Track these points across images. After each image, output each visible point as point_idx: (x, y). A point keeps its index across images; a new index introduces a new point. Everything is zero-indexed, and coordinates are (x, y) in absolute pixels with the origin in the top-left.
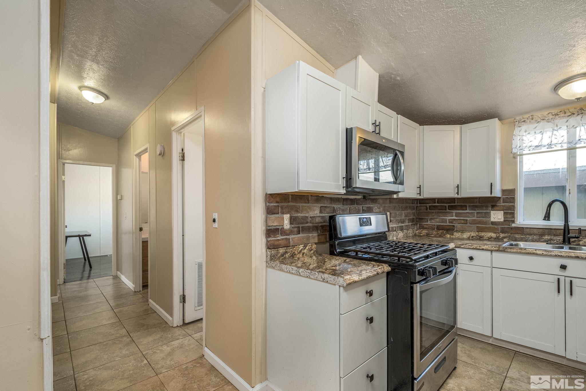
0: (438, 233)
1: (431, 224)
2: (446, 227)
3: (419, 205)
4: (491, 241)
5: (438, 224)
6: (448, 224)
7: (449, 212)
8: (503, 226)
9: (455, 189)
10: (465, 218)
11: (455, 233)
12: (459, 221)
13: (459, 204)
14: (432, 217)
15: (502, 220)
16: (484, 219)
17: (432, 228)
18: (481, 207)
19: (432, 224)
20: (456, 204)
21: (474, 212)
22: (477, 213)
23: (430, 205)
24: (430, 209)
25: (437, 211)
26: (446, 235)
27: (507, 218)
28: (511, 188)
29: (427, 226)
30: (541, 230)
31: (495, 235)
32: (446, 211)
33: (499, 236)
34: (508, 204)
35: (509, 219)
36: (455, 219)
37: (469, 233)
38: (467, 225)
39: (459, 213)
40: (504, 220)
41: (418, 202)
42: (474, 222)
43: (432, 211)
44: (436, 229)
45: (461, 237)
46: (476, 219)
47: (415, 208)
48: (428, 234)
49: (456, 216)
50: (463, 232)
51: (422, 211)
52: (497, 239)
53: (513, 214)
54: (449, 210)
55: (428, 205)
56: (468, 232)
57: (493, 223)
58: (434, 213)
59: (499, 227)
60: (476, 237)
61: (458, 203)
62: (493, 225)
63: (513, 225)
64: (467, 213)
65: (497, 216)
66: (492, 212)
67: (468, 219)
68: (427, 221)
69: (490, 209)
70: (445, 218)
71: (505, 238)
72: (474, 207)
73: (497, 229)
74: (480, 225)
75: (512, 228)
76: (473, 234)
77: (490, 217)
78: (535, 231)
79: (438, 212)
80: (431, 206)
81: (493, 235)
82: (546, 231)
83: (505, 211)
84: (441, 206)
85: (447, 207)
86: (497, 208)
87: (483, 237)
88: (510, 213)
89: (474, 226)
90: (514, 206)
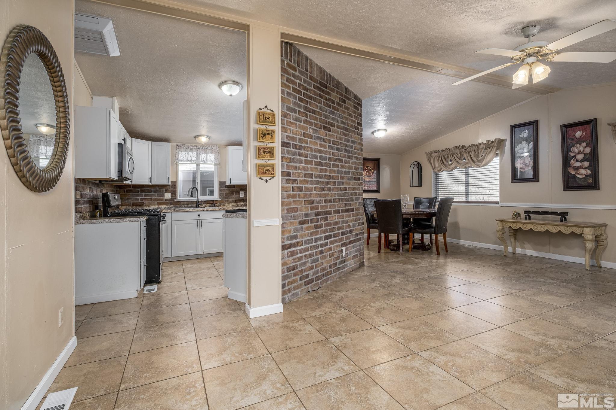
2: (138, 204)
3: (118, 189)
5: (133, 202)
6: (140, 202)
7: (140, 194)
8: (171, 201)
9: (149, 179)
10: (150, 198)
11: (145, 207)
12: (147, 199)
13: (146, 189)
14: (128, 198)
15: (171, 198)
16: (161, 197)
17: (129, 205)
18: (160, 191)
19: (129, 202)
20: (145, 189)
22: (157, 194)
23: (127, 189)
24: (127, 192)
25: (132, 193)
26: (139, 209)
28: (174, 180)
29: (125, 204)
30: (187, 202)
33: (170, 207)
34: (173, 189)
35: (174, 197)
36: (144, 198)
37: (153, 206)
38: (152, 202)
39: (147, 194)
42: (156, 200)
43: (129, 193)
44: (132, 206)
46: (157, 198)
49: (145, 196)
50: (149, 206)
51: (121, 193)
52: (168, 209)
53: (176, 194)
54: (141, 192)
55: (125, 189)
57: (166, 200)
58: (130, 195)
59: (169, 201)
63: (176, 200)
64: (152, 194)
65: (168, 196)
66: (165, 193)
67: (153, 198)
68: (125, 200)
69: (164, 191)
70: (138, 198)
71: (172, 207)
72: (155, 191)
73: (168, 203)
75: (175, 202)
77: (164, 196)
78: (186, 203)
81: (166, 206)
82: (190, 203)
83: (172, 193)
84: (135, 190)
86: (168, 191)
87: (161, 208)
88: (174, 193)
89: (156, 202)
90: (176, 190)
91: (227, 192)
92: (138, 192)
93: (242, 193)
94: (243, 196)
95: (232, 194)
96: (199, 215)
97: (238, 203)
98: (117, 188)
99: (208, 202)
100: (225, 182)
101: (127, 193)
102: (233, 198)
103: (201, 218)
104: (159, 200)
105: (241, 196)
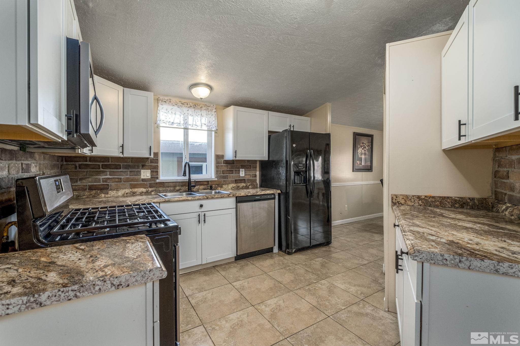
0: (92, 193)
1: (81, 184)
2: (99, 186)
3: (65, 163)
4: (142, 195)
5: (90, 184)
6: (102, 183)
7: (102, 171)
8: (151, 182)
9: (119, 148)
10: (119, 177)
11: (110, 192)
12: (113, 180)
14: (82, 177)
15: (150, 177)
16: (136, 177)
17: (83, 188)
18: (133, 167)
19: (83, 184)
20: (110, 163)
21: (128, 171)
22: (130, 171)
23: (80, 163)
24: (80, 168)
26: (100, 195)
27: (153, 175)
28: (155, 151)
29: (76, 187)
30: (173, 184)
31: (145, 190)
32: (99, 170)
33: (148, 190)
34: (154, 164)
35: (154, 176)
36: (109, 178)
37: (123, 191)
38: (121, 183)
39: (114, 172)
40: (151, 177)
41: (64, 159)
42: (127, 180)
43: (83, 170)
44: (87, 190)
45: (116, 195)
46: (130, 177)
47: (60, 167)
48: (78, 196)
49: (110, 175)
50: (117, 189)
51: (69, 170)
52: (147, 193)
53: (157, 172)
54: (103, 168)
55: (77, 164)
56: (122, 189)
57: (143, 180)
58: (86, 172)
59: (148, 183)
60: (130, 193)
61: (112, 162)
62: (143, 181)
63: (158, 181)
64: (121, 172)
65: (146, 174)
66: (142, 170)
67: (122, 177)
68: (77, 182)
69: (141, 168)
70: (98, 177)
71: (152, 191)
72: (127, 167)
73: (146, 185)
74: (133, 183)
75: (157, 183)
76: (128, 191)
77: (141, 175)
78: (171, 184)
79: (90, 171)
80: (82, 164)
82: (177, 183)
83: (152, 170)
84: (93, 164)
85: (101, 166)
86: (146, 167)
87: (135, 193)
88: (155, 171)
89: (128, 184)
90: (158, 166)
91: (225, 169)
92: (99, 169)
93: (242, 171)
94: (243, 175)
95: (231, 172)
96: (201, 206)
97: (239, 185)
98: (62, 161)
99: (202, 183)
100: (223, 156)
101: (80, 170)
102: (233, 177)
103: (203, 209)
104: (133, 180)
105: (241, 175)
